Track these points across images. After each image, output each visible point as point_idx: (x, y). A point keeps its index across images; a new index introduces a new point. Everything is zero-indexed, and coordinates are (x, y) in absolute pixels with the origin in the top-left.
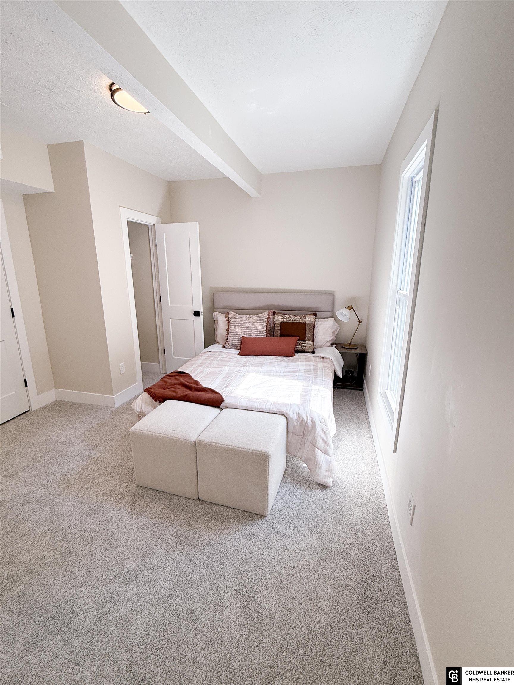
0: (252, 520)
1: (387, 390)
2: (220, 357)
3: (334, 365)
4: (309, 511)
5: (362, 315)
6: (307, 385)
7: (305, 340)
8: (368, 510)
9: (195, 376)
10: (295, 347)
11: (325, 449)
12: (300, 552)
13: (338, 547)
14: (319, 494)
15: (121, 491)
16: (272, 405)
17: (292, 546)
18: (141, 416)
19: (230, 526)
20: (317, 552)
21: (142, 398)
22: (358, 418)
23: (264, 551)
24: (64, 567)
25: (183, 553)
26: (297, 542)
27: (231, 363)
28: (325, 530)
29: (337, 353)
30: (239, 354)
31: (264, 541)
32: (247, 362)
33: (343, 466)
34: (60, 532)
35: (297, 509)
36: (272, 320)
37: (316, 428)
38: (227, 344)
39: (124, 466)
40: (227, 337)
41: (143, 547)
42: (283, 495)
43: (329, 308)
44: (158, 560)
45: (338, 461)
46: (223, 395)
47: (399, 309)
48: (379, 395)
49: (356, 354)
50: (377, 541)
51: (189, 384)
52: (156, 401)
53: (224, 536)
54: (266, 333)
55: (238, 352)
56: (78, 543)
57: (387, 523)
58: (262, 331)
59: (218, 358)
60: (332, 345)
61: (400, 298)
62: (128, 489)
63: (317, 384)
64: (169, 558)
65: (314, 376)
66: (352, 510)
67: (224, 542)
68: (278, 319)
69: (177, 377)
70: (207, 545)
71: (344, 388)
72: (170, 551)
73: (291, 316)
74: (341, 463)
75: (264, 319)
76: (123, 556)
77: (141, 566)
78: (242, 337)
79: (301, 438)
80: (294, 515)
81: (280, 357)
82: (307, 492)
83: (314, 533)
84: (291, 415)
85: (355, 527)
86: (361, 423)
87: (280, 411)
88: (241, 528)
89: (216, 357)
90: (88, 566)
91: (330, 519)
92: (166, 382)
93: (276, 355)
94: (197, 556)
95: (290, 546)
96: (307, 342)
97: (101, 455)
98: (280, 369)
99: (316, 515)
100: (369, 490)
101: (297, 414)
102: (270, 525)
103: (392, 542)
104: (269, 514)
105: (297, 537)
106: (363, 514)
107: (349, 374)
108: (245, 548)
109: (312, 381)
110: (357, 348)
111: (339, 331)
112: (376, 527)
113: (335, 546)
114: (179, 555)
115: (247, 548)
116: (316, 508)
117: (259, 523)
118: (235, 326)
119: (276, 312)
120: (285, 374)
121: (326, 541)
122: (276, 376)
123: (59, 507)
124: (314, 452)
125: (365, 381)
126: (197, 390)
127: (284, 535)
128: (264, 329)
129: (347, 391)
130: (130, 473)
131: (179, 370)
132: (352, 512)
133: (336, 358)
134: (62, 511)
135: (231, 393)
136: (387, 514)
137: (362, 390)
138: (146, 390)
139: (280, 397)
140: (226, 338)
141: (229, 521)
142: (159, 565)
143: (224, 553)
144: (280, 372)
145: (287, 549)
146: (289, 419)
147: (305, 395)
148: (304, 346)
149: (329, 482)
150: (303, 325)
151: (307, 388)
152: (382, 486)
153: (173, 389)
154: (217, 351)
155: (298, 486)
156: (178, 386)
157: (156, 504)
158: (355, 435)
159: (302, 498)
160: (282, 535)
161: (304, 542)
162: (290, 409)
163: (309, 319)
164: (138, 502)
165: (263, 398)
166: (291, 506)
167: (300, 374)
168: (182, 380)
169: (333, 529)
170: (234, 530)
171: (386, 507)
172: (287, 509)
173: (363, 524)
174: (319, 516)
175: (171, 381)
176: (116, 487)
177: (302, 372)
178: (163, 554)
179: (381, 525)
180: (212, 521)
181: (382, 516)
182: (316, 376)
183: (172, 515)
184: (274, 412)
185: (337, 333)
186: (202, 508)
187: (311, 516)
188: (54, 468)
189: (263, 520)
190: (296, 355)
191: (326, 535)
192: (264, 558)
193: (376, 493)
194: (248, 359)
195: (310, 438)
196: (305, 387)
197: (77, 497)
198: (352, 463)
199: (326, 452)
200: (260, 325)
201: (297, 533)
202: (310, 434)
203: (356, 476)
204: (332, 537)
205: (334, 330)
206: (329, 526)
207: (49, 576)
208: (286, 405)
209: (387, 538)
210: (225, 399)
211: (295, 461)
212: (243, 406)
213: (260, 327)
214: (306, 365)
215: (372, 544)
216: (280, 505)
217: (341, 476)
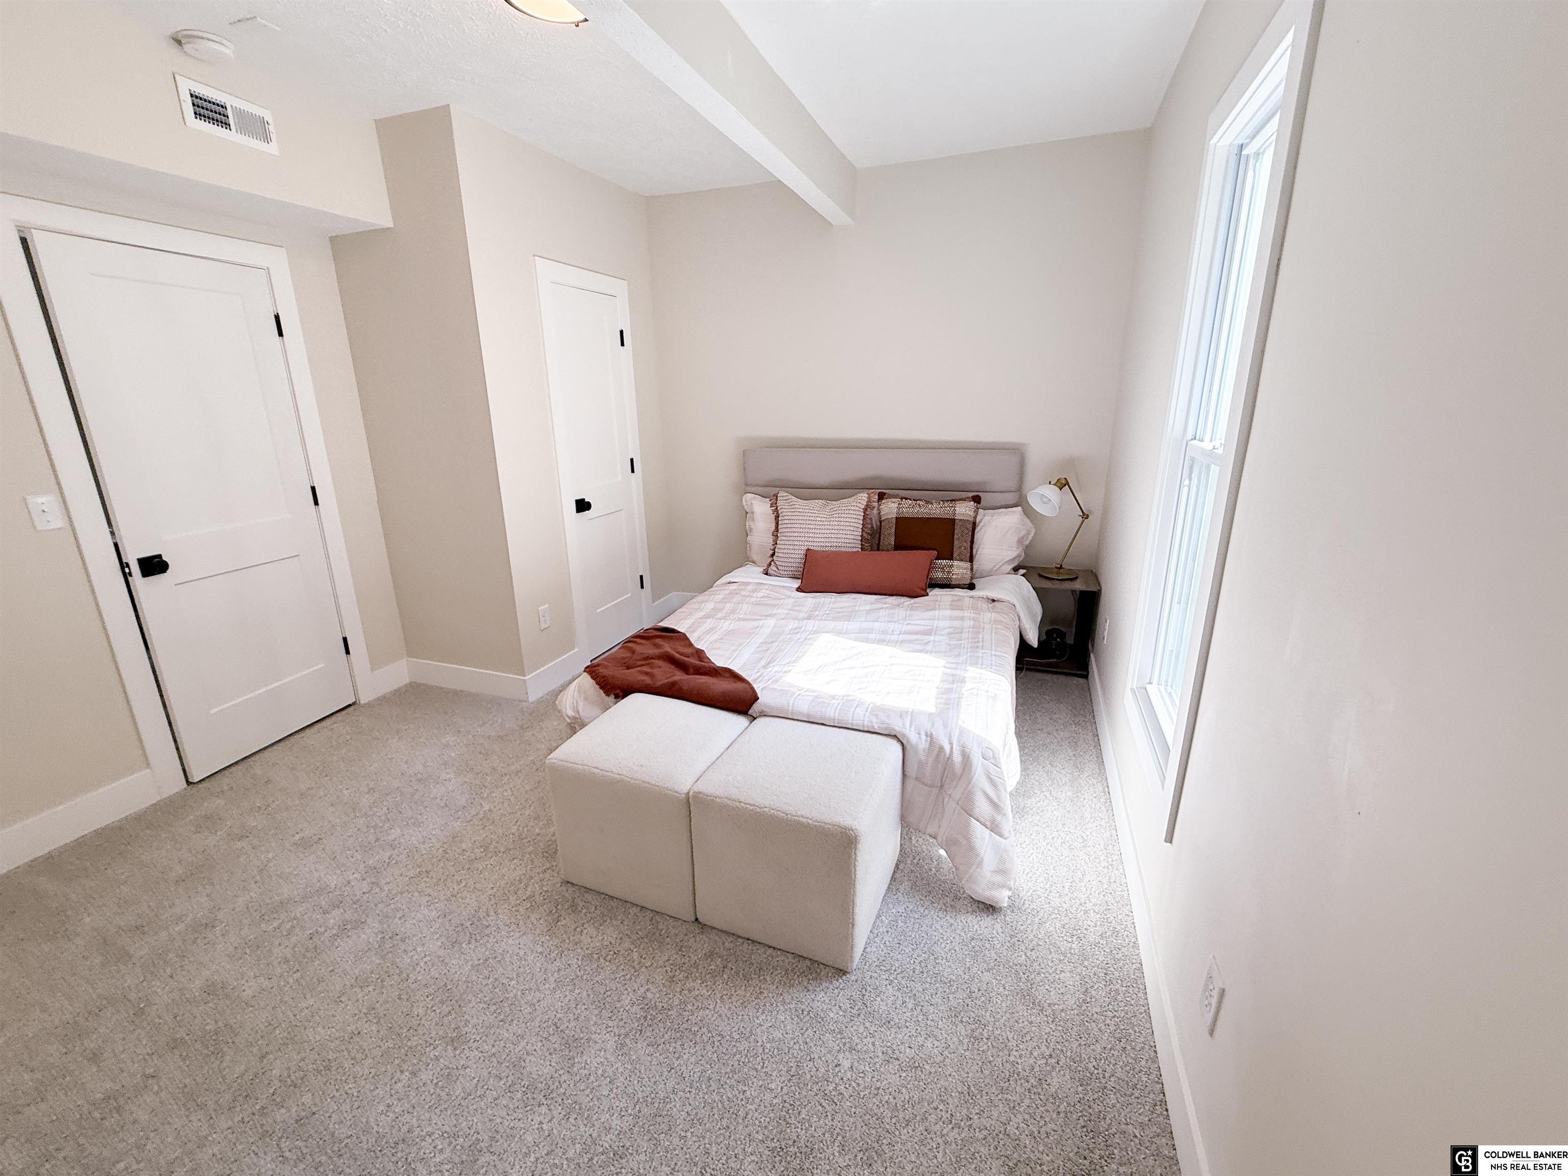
0: (815, 979)
1: (1150, 683)
2: (755, 595)
3: (1019, 616)
4: (950, 967)
5: (1091, 499)
6: (954, 666)
7: (951, 558)
8: (1095, 974)
9: (699, 639)
10: (928, 575)
11: (993, 821)
12: (927, 1067)
13: (1019, 1061)
14: (976, 926)
15: (528, 893)
16: (868, 714)
17: (908, 1050)
18: (575, 725)
19: (765, 992)
20: (966, 1070)
21: (580, 688)
22: (1074, 744)
23: (841, 1056)
24: (397, 1062)
25: (656, 1046)
26: (920, 1040)
27: (780, 611)
28: (988, 1017)
29: (1029, 591)
30: (799, 589)
31: (841, 1032)
32: (815, 609)
33: (1035, 859)
34: (396, 978)
35: (920, 959)
36: (875, 511)
37: (973, 770)
38: (773, 567)
39: (538, 834)
40: (774, 550)
41: (568, 1027)
42: (890, 924)
43: (1012, 484)
44: (599, 1060)
45: (1023, 846)
46: (755, 686)
47: (1189, 487)
48: (1129, 696)
49: (1073, 592)
50: (1116, 1053)
51: (682, 657)
52: (608, 695)
53: (751, 1014)
54: (861, 541)
55: (796, 584)
56: (430, 1006)
57: (1142, 1010)
58: (852, 537)
59: (752, 597)
60: (1016, 570)
61: (1193, 459)
62: (545, 889)
63: (977, 664)
64: (623, 1058)
65: (970, 645)
66: (1056, 969)
67: (748, 1030)
68: (890, 509)
69: (657, 641)
70: (709, 1031)
71: (1043, 671)
72: (628, 1041)
73: (921, 503)
74: (1031, 851)
75: (857, 509)
76: (523, 1043)
77: (561, 1072)
78: (808, 549)
79: (935, 791)
80: (914, 972)
81: (892, 598)
82: (948, 918)
83: (962, 1022)
84: (912, 736)
85: (1063, 1014)
86: (1080, 756)
87: (886, 729)
88: (790, 997)
89: (748, 596)
90: (446, 1063)
91: (1001, 989)
92: (633, 652)
93: (884, 592)
94: (685, 1057)
95: (902, 1048)
96: (956, 563)
97: (492, 808)
98: (892, 625)
99: (967, 977)
100: (1099, 924)
101: (926, 736)
102: (856, 995)
103: (1155, 1059)
104: (855, 967)
105: (919, 1029)
106: (1083, 982)
107: (1055, 639)
108: (796, 1047)
109: (965, 657)
110: (1076, 578)
111: (1032, 539)
112: (1114, 1017)
113: (1012, 1058)
114: (647, 1052)
115: (802, 1047)
116: (968, 960)
117: (831, 987)
118: (792, 526)
119: (885, 494)
120: (901, 637)
121: (990, 1043)
122: (881, 642)
123: (397, 920)
124: (967, 826)
125: (1092, 656)
126: (699, 671)
127: (889, 1022)
128: (857, 533)
129: (1048, 677)
130: (551, 853)
131: (664, 624)
132: (1054, 975)
133: (1026, 602)
134: (403, 929)
135: (776, 681)
136: (1141, 987)
137: (1086, 677)
138: (587, 670)
139: (888, 693)
140: (771, 552)
141: (762, 978)
142: (600, 1072)
143: (747, 1056)
144: (890, 632)
145: (895, 1056)
146: (908, 747)
147: (950, 691)
148: (949, 572)
149: (1002, 897)
150: (950, 523)
151: (954, 672)
152: (1131, 914)
153: (646, 669)
154: (750, 580)
155: (927, 903)
156: (657, 662)
157: (602, 927)
158: (1066, 783)
159: (935, 933)
160: (883, 1021)
161: (936, 1043)
162: (911, 725)
163: (964, 510)
164: (565, 919)
165: (848, 696)
166: (907, 951)
167: (937, 638)
168: (667, 647)
169: (1008, 1015)
170: (773, 1001)
171: (1140, 968)
172: (899, 957)
173: (1081, 1007)
174: (973, 980)
175: (647, 649)
176: (520, 881)
177: (942, 635)
178: (611, 1045)
179: (1127, 1013)
180: (725, 976)
181: (1131, 990)
182: (977, 645)
183: (635, 956)
184: (872, 730)
185: (1028, 542)
186: (701, 944)
187: (954, 978)
188: (396, 832)
189: (840, 981)
190: (930, 594)
191: (991, 1029)
192: (839, 1074)
193: (1116, 932)
194: (818, 600)
195: (957, 793)
196: (948, 671)
197: (436, 900)
198: (1056, 852)
199: (994, 828)
200: (847, 524)
201: (921, 1018)
202: (957, 784)
203: (1067, 887)
204: (1003, 1034)
205: (1022, 535)
206: (997, 1006)
207: (364, 1078)
208: (902, 715)
209: (1143, 1048)
210: (759, 696)
211: (921, 842)
212: (801, 713)
213: (849, 528)
214: (952, 619)
215: (1103, 1061)
216: (882, 946)
217: (1029, 884)
